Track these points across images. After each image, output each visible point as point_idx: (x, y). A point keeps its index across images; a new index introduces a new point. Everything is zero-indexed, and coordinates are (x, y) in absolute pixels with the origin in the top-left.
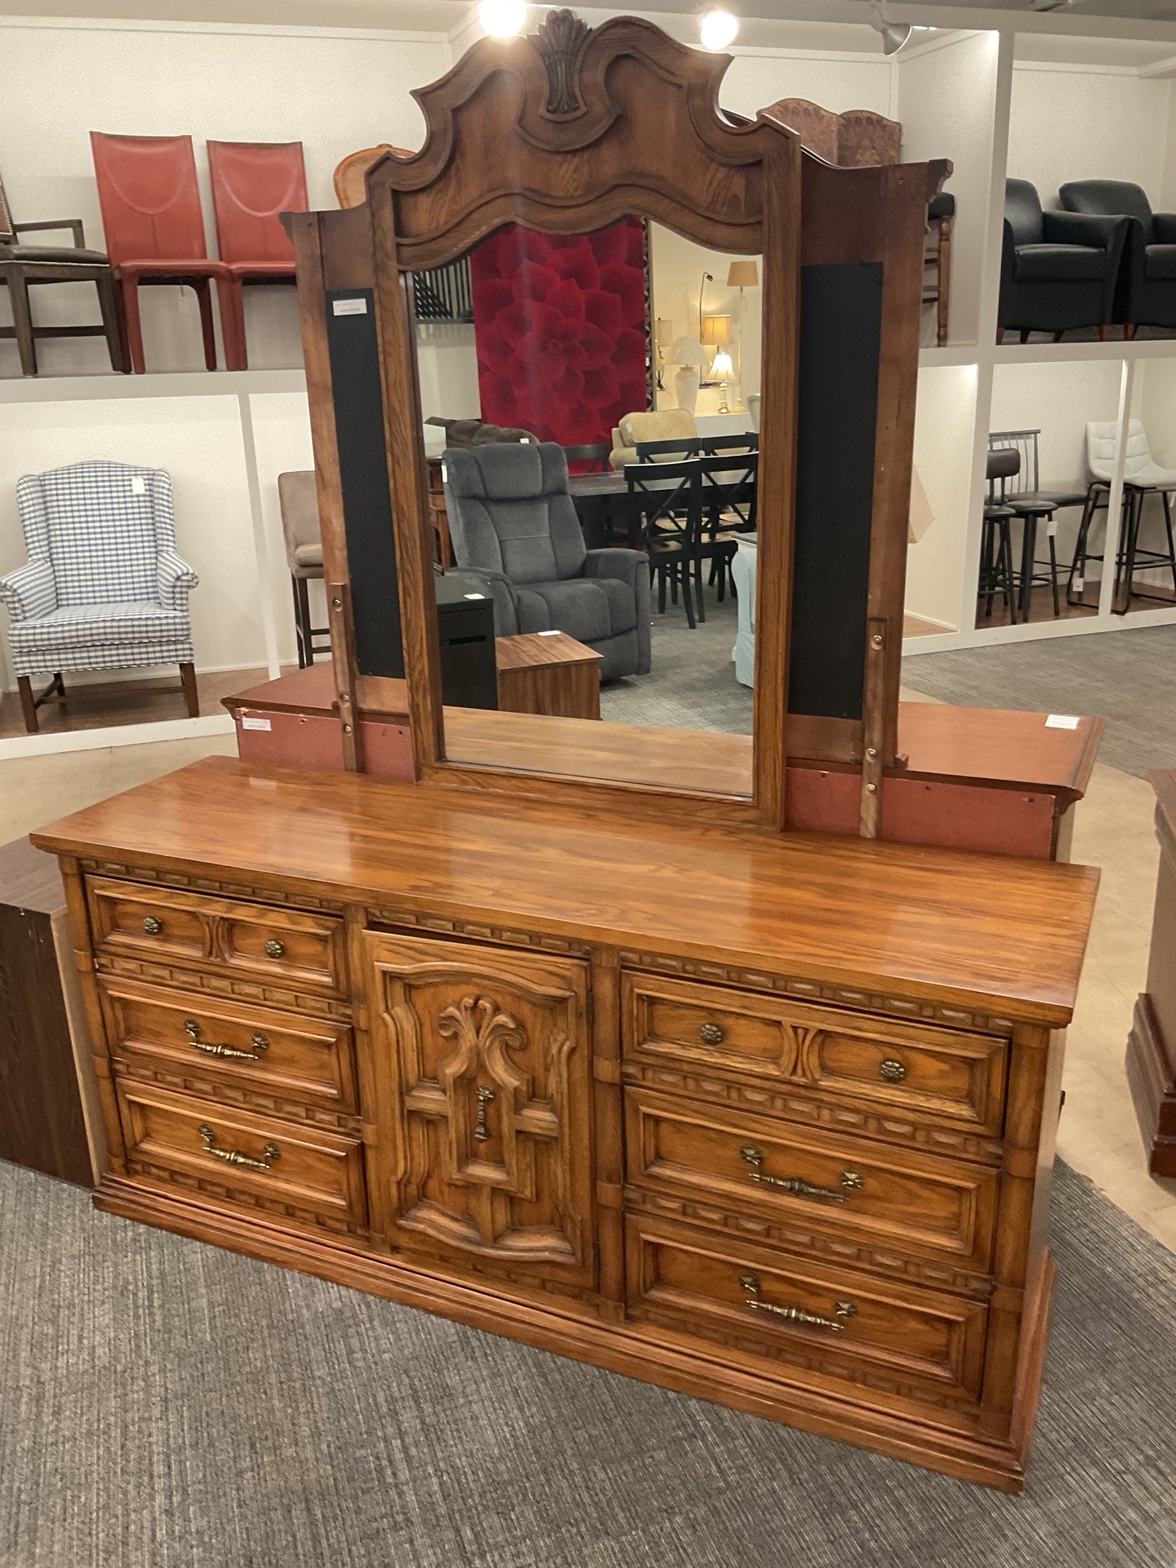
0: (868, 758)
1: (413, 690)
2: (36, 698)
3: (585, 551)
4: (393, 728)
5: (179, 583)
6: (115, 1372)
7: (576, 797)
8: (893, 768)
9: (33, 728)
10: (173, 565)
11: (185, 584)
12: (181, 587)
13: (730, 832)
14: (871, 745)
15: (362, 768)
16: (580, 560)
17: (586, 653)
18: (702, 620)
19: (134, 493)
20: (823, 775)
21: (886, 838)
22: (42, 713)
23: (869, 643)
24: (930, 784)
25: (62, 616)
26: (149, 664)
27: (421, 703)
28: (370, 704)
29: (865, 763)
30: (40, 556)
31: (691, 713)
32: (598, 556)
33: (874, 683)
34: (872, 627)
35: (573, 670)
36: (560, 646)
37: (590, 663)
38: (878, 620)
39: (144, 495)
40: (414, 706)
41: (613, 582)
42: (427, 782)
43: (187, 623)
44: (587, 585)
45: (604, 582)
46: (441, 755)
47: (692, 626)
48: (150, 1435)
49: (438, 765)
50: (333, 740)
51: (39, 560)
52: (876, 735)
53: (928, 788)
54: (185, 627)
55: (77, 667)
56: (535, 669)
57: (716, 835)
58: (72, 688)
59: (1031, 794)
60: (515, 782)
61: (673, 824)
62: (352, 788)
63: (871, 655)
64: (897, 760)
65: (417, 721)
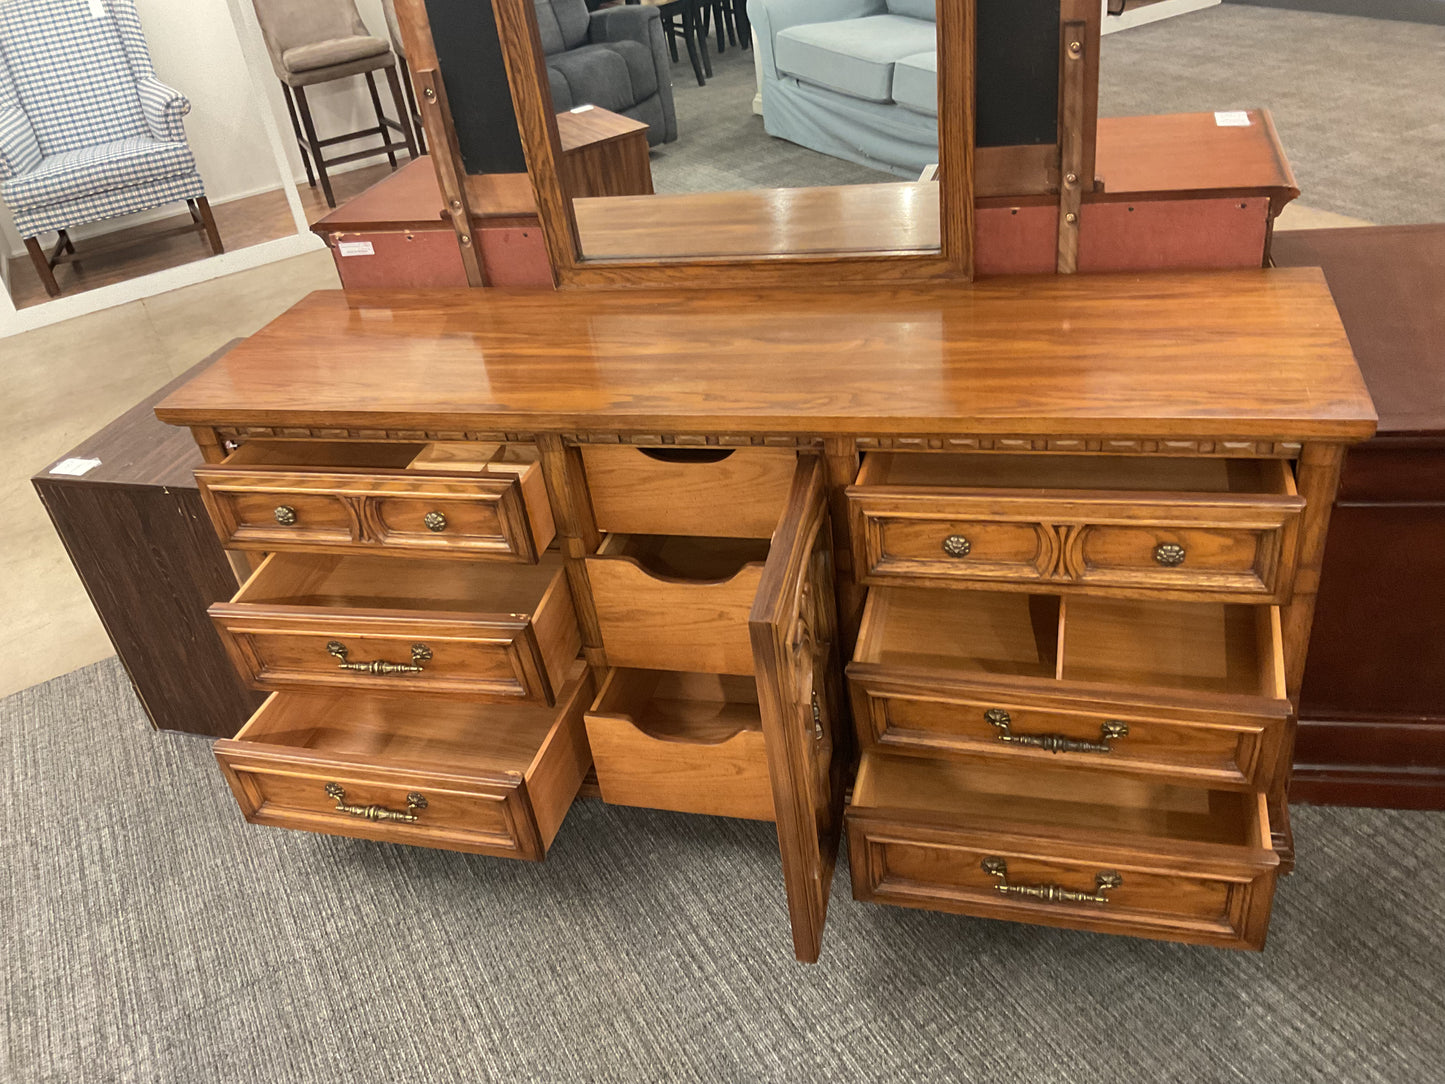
0: (1066, 185)
1: (538, 183)
2: (49, 258)
3: (588, 14)
4: (516, 230)
5: (170, 111)
6: (389, 926)
7: (741, 278)
8: (1093, 193)
9: (55, 292)
10: (157, 93)
11: (176, 111)
12: (174, 114)
13: (920, 290)
14: (1070, 170)
15: (488, 282)
16: (585, 25)
17: (626, 125)
18: (709, 74)
19: (94, 17)
20: (1014, 212)
21: (1086, 272)
22: (60, 273)
23: (1064, 52)
24: (1133, 204)
25: (53, 166)
26: (159, 205)
27: (549, 198)
28: (485, 208)
29: (1063, 192)
30: (10, 103)
31: (731, 176)
32: (602, 18)
33: (1072, 97)
34: (1070, 31)
35: (621, 144)
36: (596, 121)
37: (636, 134)
38: (1076, 24)
39: (106, 18)
40: (542, 203)
41: (628, 44)
42: (566, 286)
43: (190, 154)
44: (599, 52)
45: (618, 45)
46: (579, 257)
47: (701, 83)
48: (447, 980)
49: (578, 265)
50: (449, 254)
51: (10, 107)
52: (1076, 159)
53: (1131, 209)
54: (188, 158)
55: (85, 219)
56: (582, 150)
57: (906, 296)
58: (78, 243)
59: (1243, 200)
60: (670, 272)
61: (857, 292)
62: (482, 305)
63: (1069, 64)
64: (1096, 184)
65: (548, 220)
